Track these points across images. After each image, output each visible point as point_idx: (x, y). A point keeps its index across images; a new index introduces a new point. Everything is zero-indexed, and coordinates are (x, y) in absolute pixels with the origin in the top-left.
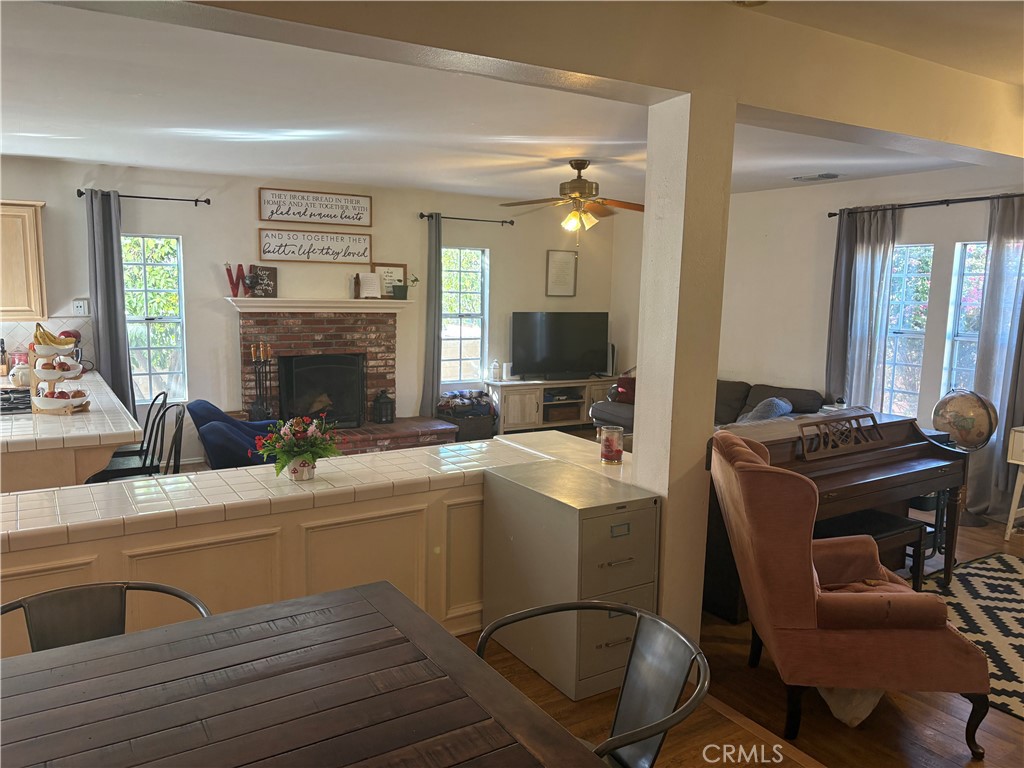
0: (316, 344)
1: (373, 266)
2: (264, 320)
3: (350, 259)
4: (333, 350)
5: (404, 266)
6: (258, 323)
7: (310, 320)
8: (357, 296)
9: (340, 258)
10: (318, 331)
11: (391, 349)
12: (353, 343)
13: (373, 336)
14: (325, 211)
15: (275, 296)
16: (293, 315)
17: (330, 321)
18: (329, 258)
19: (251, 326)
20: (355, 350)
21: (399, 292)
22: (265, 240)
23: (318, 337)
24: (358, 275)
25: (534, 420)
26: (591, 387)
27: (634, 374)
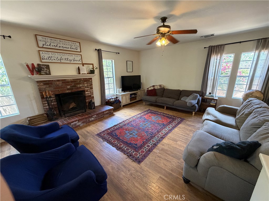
0: (68, 89)
1: (83, 64)
3: (75, 62)
4: (74, 90)
5: (93, 64)
6: (45, 84)
7: (65, 82)
8: (79, 73)
9: (72, 62)
10: (68, 85)
11: (92, 88)
12: (80, 88)
13: (86, 85)
14: (64, 46)
15: (50, 75)
16: (58, 80)
17: (72, 82)
18: (69, 62)
19: (42, 86)
20: (81, 90)
21: (92, 72)
22: (42, 55)
23: (69, 87)
24: (79, 67)
25: (128, 101)
26: (139, 92)
27: (150, 89)
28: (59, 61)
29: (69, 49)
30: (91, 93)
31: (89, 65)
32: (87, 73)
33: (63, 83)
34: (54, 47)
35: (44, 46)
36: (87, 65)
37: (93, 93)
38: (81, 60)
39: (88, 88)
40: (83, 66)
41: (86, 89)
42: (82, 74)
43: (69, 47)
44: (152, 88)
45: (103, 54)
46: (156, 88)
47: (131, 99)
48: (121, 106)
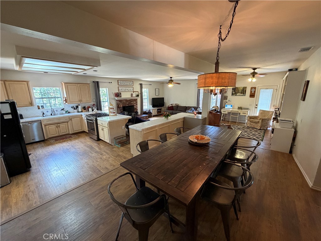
0: (127, 104)
1: (134, 92)
2: (120, 101)
3: (131, 91)
4: (130, 105)
5: (138, 92)
6: (119, 101)
7: (126, 100)
8: (132, 96)
9: (129, 91)
10: (128, 102)
11: (137, 104)
12: (132, 104)
13: (135, 102)
14: (127, 84)
15: (121, 97)
16: (124, 100)
17: (129, 101)
18: (128, 91)
20: (132, 105)
21: (138, 96)
22: (119, 88)
23: (128, 103)
24: (132, 93)
25: (156, 114)
26: (163, 108)
27: (169, 106)
28: (125, 91)
30: (136, 107)
31: (136, 92)
32: (136, 97)
34: (123, 85)
35: (120, 85)
38: (133, 90)
41: (135, 105)
44: (171, 106)
45: (143, 86)
46: (173, 105)
47: (158, 112)
48: (151, 116)
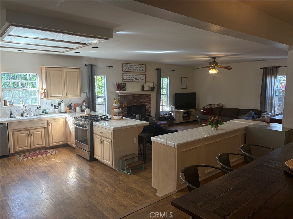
0: (135, 103)
1: (146, 82)
3: (141, 81)
4: (139, 104)
5: (153, 82)
8: (143, 90)
10: (136, 99)
11: (150, 103)
12: (142, 102)
13: (146, 100)
14: (136, 69)
15: (126, 91)
16: (130, 95)
17: (138, 97)
19: (122, 98)
20: (143, 104)
21: (152, 89)
22: (124, 76)
23: (135, 101)
24: (143, 85)
25: (182, 120)
26: (193, 111)
27: (206, 108)
28: (132, 81)
29: (139, 71)
30: (149, 107)
31: (150, 83)
32: (149, 90)
33: (133, 97)
34: (130, 71)
35: (126, 70)
36: (149, 83)
37: (150, 108)
38: (145, 79)
39: (148, 102)
40: (146, 84)
41: (146, 103)
42: (145, 90)
43: (139, 69)
44: (209, 107)
45: (162, 73)
46: (213, 106)
47: (185, 117)
48: (173, 124)
